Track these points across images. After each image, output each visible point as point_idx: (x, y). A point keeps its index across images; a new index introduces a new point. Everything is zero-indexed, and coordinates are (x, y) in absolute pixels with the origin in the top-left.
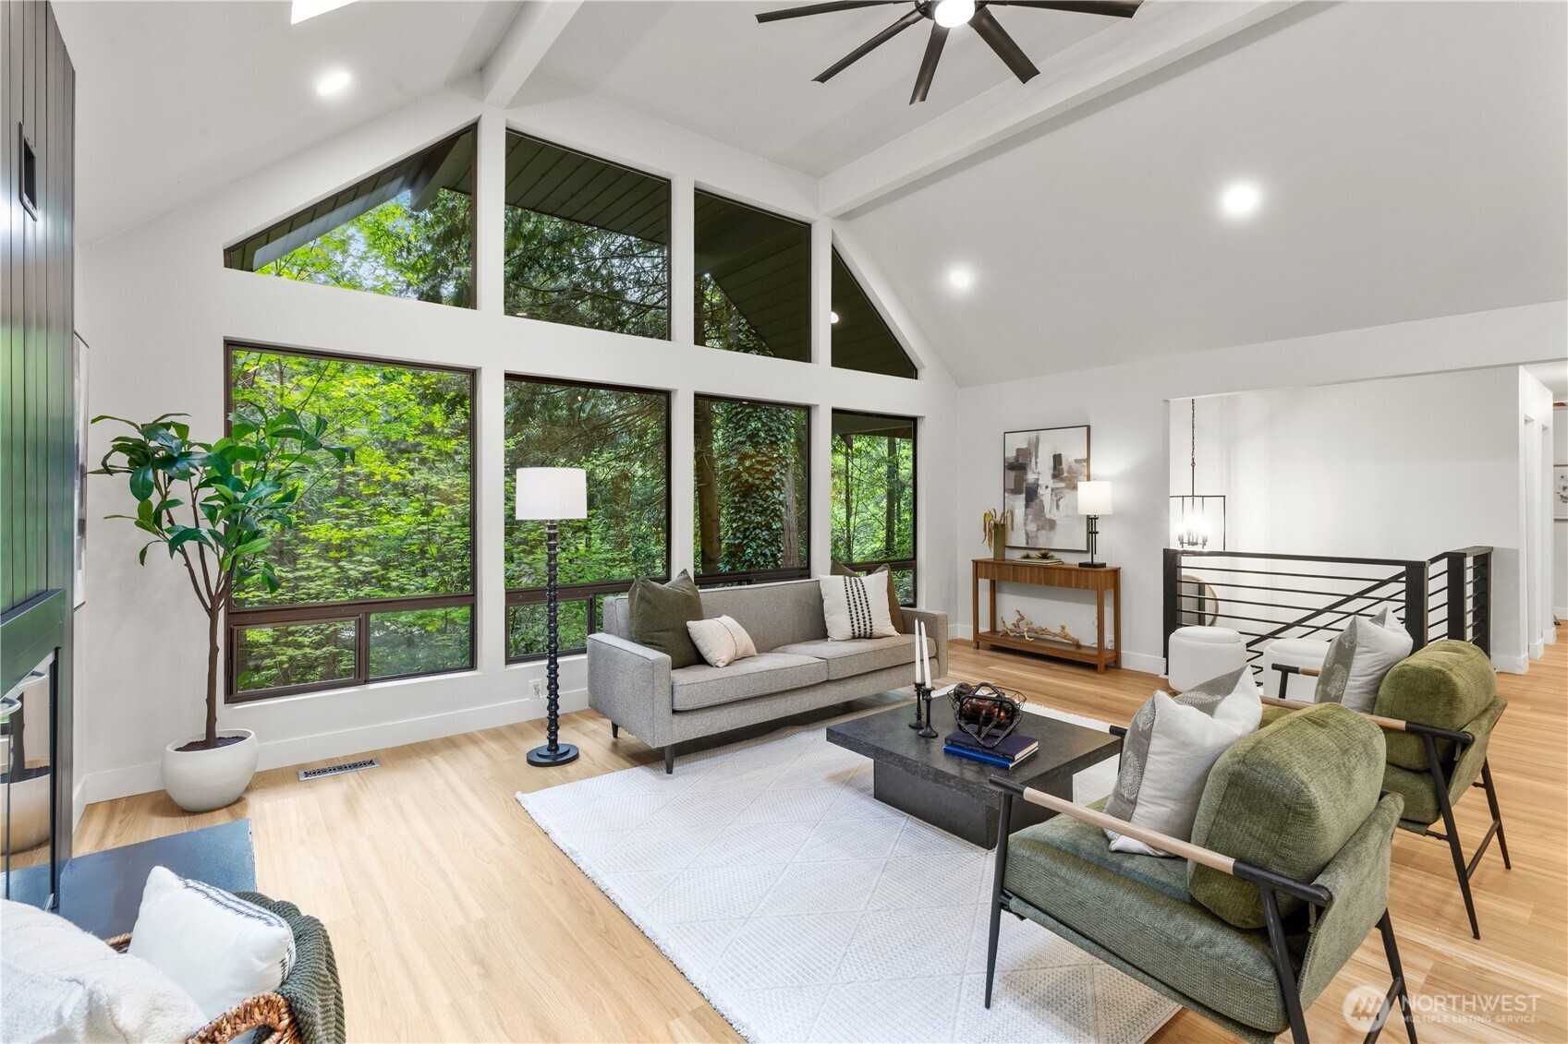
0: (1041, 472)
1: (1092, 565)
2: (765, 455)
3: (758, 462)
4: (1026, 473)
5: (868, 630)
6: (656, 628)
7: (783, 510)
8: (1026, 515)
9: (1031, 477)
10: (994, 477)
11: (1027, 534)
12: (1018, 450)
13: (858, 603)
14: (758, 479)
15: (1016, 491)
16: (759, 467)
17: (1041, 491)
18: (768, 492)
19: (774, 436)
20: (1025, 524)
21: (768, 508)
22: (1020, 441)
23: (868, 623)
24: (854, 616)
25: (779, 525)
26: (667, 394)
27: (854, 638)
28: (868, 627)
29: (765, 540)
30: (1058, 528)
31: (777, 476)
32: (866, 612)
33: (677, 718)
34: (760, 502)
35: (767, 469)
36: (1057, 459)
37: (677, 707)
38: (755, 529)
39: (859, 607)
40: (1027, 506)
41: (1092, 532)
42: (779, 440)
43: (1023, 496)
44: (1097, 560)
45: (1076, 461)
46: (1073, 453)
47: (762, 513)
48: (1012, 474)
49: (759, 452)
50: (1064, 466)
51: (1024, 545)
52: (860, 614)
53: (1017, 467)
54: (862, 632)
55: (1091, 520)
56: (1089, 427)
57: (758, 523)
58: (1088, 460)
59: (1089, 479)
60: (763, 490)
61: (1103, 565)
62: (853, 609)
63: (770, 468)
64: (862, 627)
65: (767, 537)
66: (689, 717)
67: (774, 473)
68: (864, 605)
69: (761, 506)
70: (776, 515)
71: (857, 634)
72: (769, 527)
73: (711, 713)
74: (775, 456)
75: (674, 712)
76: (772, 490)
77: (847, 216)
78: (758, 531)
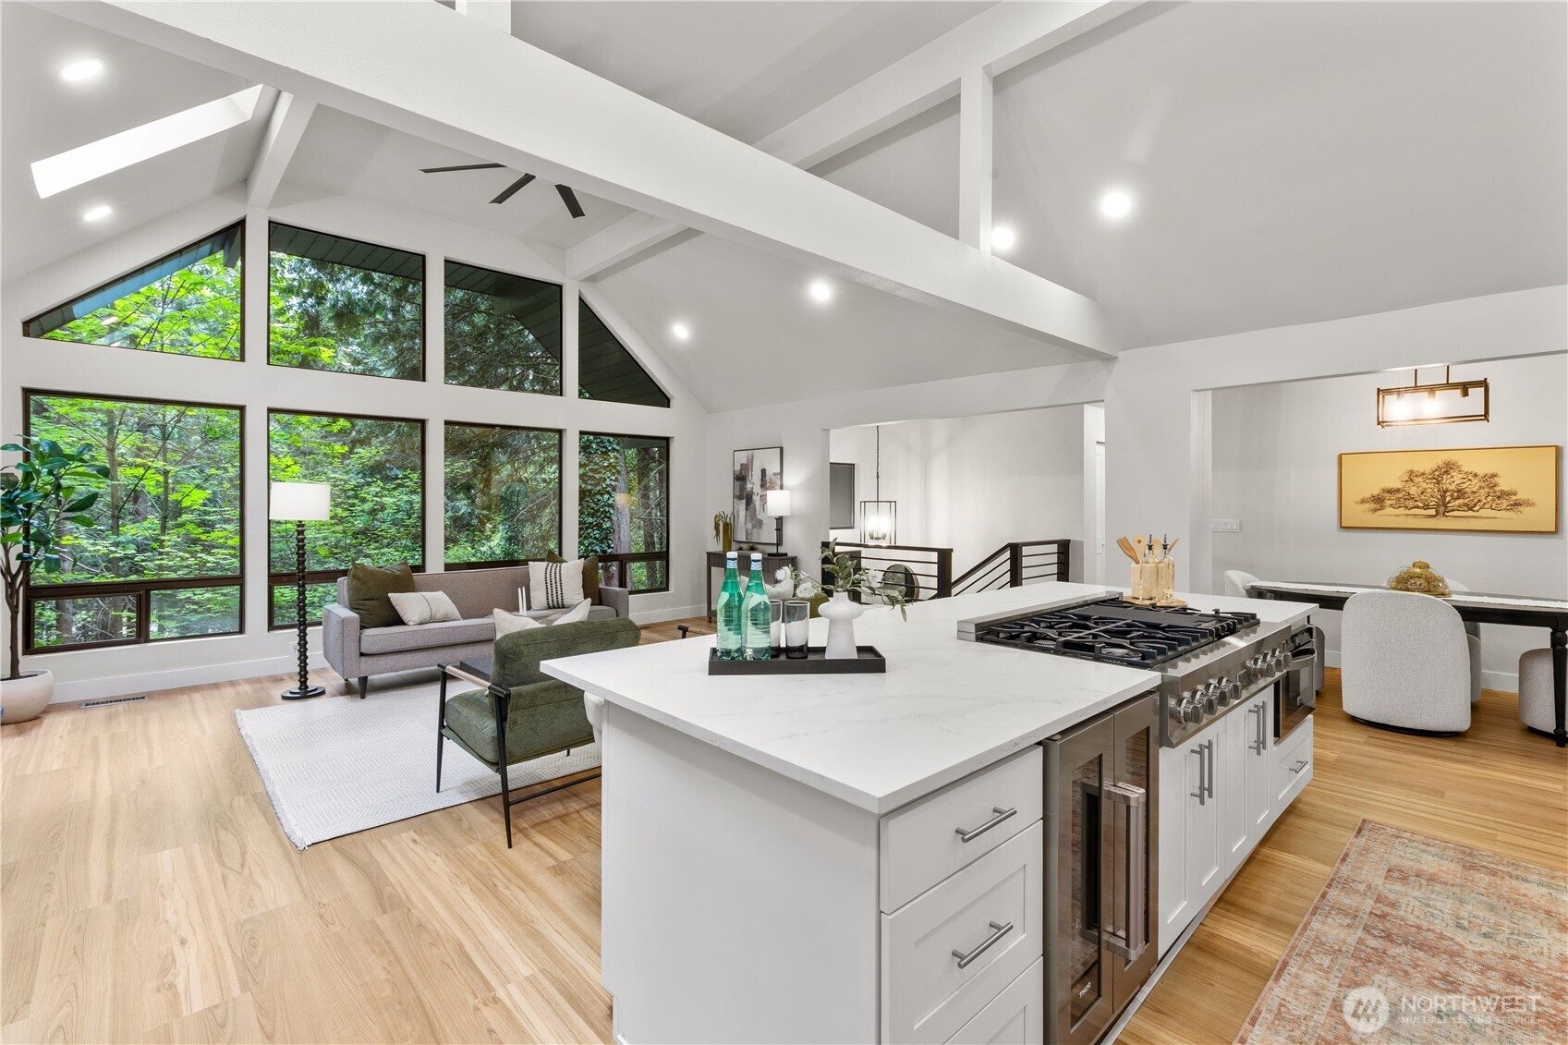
0: (754, 483)
1: (777, 555)
2: (597, 464)
3: (591, 470)
4: (746, 484)
5: (560, 602)
6: (363, 598)
7: (612, 511)
8: (746, 516)
9: (749, 486)
10: (728, 486)
11: (746, 531)
12: (742, 465)
13: (554, 582)
14: (591, 484)
15: (740, 498)
16: (591, 474)
17: (754, 497)
18: (599, 497)
19: (605, 447)
20: (746, 523)
21: (598, 511)
22: (742, 458)
23: (559, 597)
24: (550, 592)
25: (608, 524)
26: (423, 422)
27: (550, 608)
28: (560, 600)
29: (595, 538)
30: (764, 526)
31: (608, 482)
32: (559, 588)
33: (363, 659)
34: (593, 505)
35: (597, 476)
36: (763, 472)
37: (363, 651)
38: (587, 529)
39: (554, 585)
40: (747, 509)
41: (779, 530)
42: (609, 451)
43: (744, 501)
44: (782, 550)
45: (774, 474)
46: (773, 468)
47: (593, 515)
48: (738, 483)
49: (591, 462)
50: (767, 478)
51: (744, 540)
52: (554, 590)
53: (741, 478)
54: (555, 603)
55: (780, 520)
56: (782, 449)
57: (590, 524)
58: (781, 473)
59: (782, 488)
60: (596, 494)
61: (786, 554)
62: (549, 586)
63: (600, 475)
64: (555, 600)
65: (597, 536)
66: (376, 658)
67: (605, 479)
68: (558, 584)
69: (593, 509)
70: (606, 517)
71: (551, 605)
72: (599, 526)
73: (396, 656)
74: (606, 464)
75: (362, 655)
76: (602, 495)
77: (592, 279)
78: (590, 530)
